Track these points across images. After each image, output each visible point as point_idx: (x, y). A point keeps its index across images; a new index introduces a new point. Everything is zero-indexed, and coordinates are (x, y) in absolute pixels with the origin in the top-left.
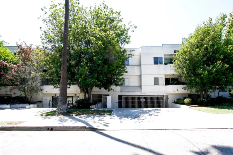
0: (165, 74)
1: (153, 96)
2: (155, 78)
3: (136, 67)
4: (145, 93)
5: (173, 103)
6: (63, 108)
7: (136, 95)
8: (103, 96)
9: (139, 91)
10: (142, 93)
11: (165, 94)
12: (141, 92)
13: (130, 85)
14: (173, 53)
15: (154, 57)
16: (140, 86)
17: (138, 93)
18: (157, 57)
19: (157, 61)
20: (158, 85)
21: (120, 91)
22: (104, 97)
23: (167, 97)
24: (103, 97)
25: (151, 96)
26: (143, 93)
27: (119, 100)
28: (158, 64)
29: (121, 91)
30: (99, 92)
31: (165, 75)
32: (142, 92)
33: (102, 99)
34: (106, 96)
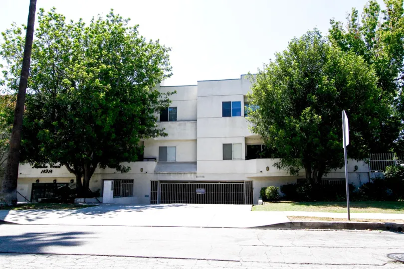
0: (246, 136)
1: (221, 182)
2: (224, 145)
3: (189, 124)
4: (204, 177)
6: (6, 198)
7: (187, 182)
8: (122, 182)
9: (191, 173)
10: (197, 177)
11: (245, 179)
12: (195, 173)
13: (178, 160)
15: (223, 102)
16: (195, 163)
18: (230, 102)
19: (229, 110)
20: (231, 159)
21: (155, 172)
22: (125, 184)
23: (250, 184)
24: (121, 184)
25: (217, 182)
26: (200, 176)
27: (151, 191)
28: (230, 116)
30: (115, 174)
31: (246, 139)
33: (119, 189)
34: (128, 184)
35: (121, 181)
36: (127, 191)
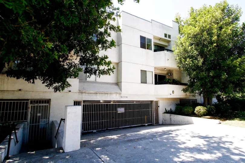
0: (155, 66)
1: (137, 102)
2: (142, 71)
4: (127, 97)
5: (165, 113)
8: (31, 102)
9: (116, 93)
10: (121, 97)
11: (154, 99)
12: (120, 94)
13: (98, 80)
14: (163, 37)
15: (140, 36)
16: (117, 84)
17: (114, 97)
18: (145, 38)
20: (146, 83)
21: (79, 91)
22: (36, 105)
23: (157, 102)
24: (30, 106)
26: (124, 97)
28: (145, 48)
29: (81, 92)
31: (155, 68)
32: (122, 95)
33: (26, 113)
34: (41, 105)
35: (29, 101)
36: (38, 115)
